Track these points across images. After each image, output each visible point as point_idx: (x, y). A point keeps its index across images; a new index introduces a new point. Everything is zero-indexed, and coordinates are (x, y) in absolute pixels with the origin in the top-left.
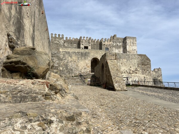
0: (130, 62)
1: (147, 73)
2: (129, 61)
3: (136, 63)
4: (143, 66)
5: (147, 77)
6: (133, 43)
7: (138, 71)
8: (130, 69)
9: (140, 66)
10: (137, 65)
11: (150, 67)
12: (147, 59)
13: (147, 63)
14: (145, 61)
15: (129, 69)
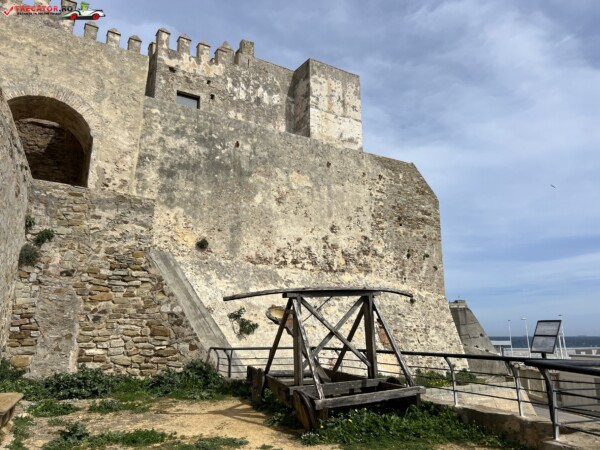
0: (329, 195)
1: (423, 273)
2: (324, 191)
3: (366, 209)
4: (401, 229)
5: (424, 294)
6: (344, 104)
7: (375, 254)
8: (331, 241)
9: (385, 224)
10: (369, 218)
11: (438, 239)
12: (423, 193)
13: (420, 215)
14: (412, 202)
15: (325, 239)
